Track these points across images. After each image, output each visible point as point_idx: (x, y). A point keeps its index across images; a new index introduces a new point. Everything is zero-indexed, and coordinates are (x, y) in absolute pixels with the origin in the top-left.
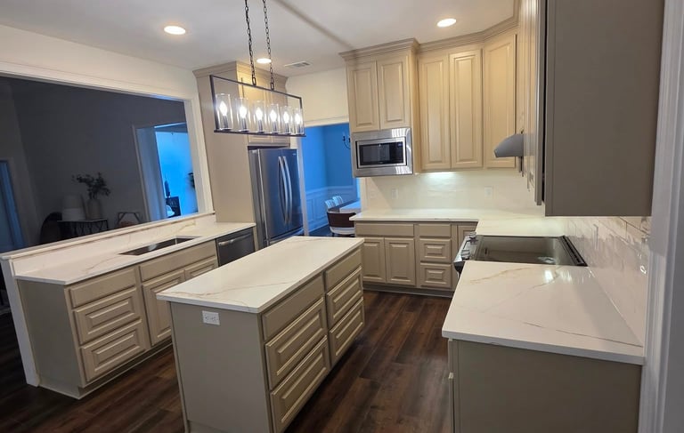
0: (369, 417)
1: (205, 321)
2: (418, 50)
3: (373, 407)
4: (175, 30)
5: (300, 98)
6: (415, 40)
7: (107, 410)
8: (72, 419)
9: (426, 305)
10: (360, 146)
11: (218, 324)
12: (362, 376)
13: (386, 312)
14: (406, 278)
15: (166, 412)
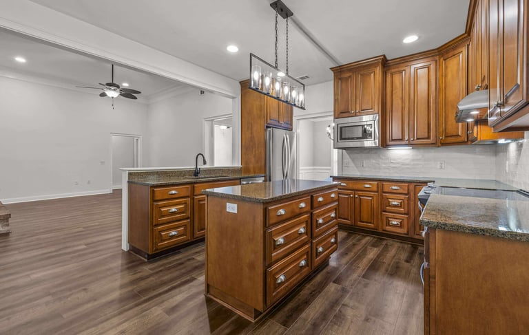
0: (340, 311)
1: (228, 210)
2: (385, 64)
3: (343, 305)
4: (233, 49)
5: (304, 85)
6: (384, 56)
7: (161, 271)
8: (140, 272)
9: (386, 244)
10: (341, 128)
11: (236, 212)
12: (334, 282)
13: (354, 245)
14: (370, 223)
15: (194, 279)
